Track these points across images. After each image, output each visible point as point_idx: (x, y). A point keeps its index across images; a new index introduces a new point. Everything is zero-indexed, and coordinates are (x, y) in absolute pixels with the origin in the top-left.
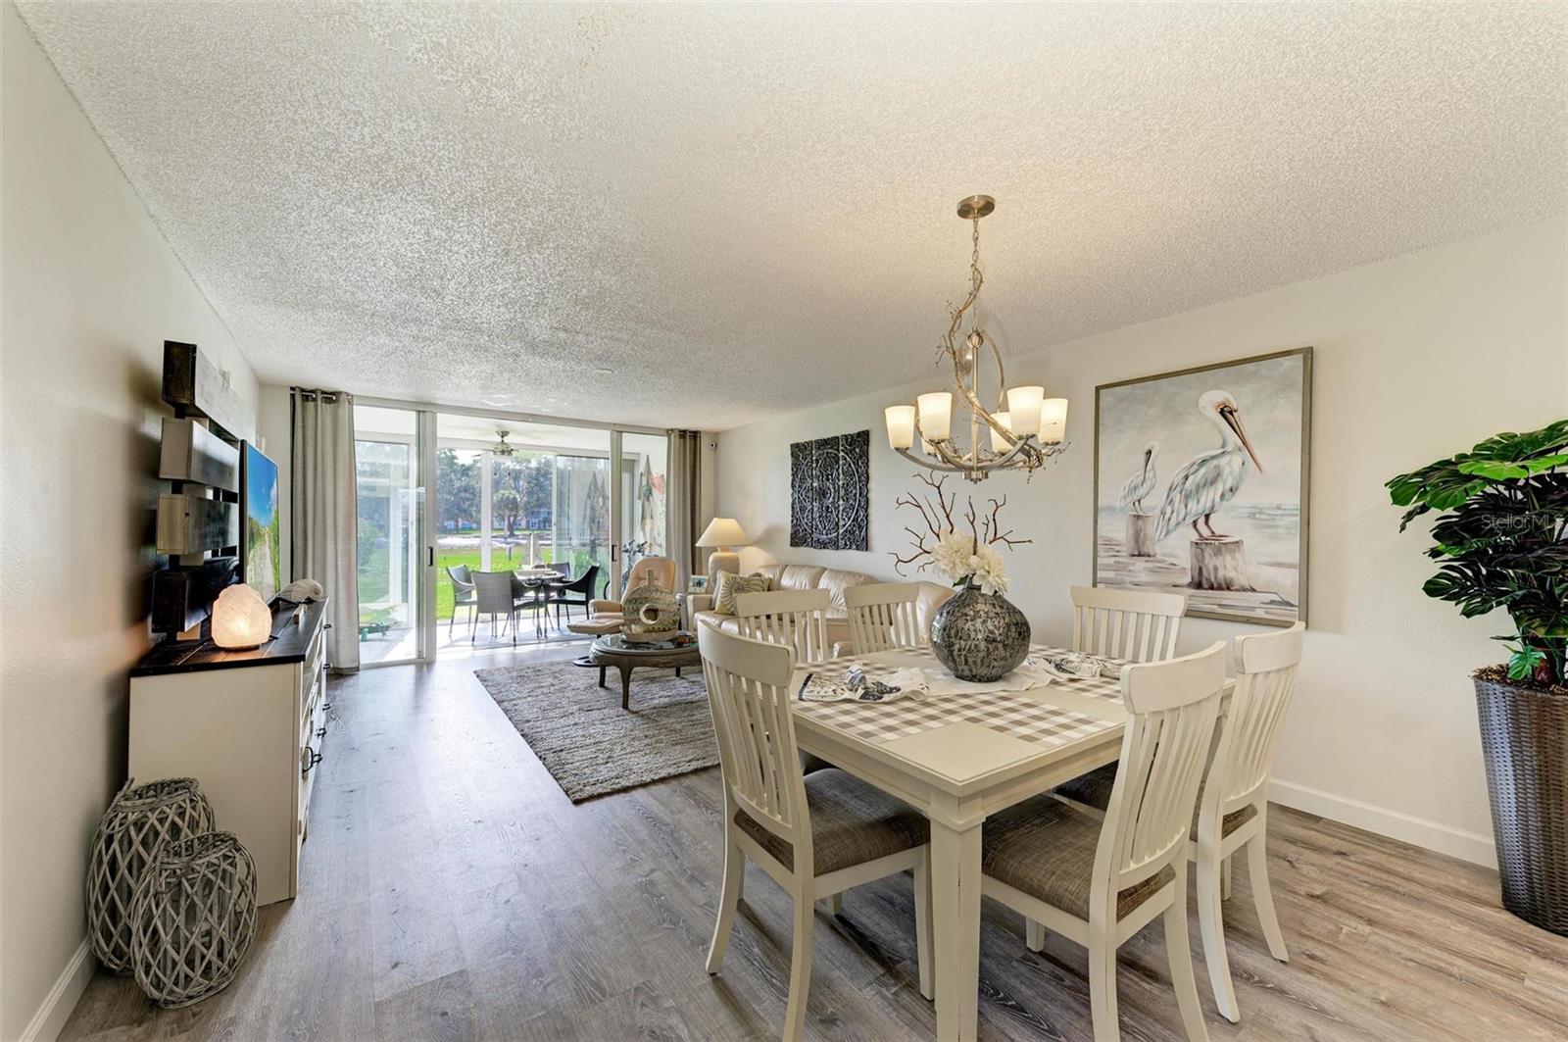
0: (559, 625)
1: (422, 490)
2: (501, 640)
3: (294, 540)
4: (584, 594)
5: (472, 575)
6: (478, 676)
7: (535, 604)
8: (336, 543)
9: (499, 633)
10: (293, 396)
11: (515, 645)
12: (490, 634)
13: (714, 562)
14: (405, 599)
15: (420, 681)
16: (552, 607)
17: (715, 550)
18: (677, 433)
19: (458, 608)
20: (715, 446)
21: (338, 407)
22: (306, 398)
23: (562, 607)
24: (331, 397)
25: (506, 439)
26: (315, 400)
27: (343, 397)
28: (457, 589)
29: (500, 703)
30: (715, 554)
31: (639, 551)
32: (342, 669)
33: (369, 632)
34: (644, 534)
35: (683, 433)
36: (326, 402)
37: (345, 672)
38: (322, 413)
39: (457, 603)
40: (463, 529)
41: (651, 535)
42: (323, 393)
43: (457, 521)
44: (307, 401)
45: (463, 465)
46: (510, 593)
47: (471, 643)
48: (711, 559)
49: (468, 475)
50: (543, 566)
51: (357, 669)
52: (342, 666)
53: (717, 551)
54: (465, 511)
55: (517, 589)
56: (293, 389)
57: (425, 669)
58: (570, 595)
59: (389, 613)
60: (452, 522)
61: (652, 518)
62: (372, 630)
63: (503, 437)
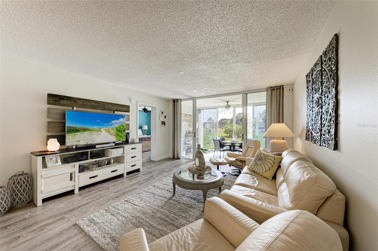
20: (292, 90)
27: (179, 100)
35: (272, 89)
62: (205, 150)
63: (228, 103)
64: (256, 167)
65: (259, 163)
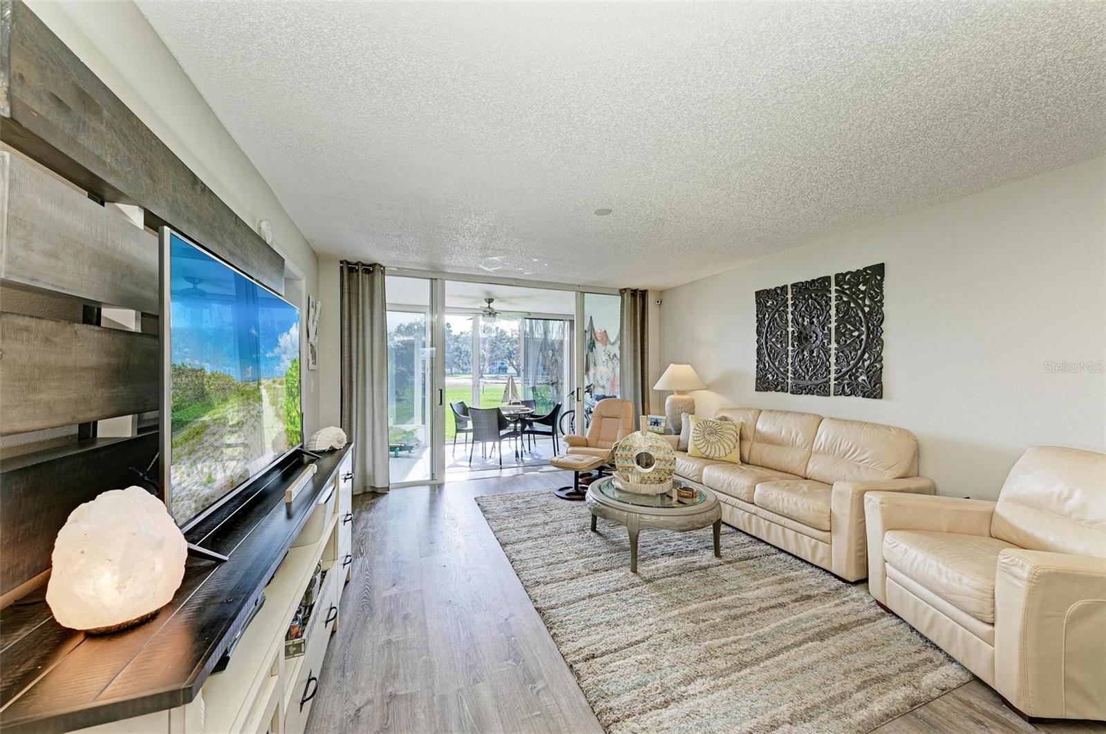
0: (530, 450)
1: (434, 349)
2: (489, 461)
3: (343, 383)
4: (551, 427)
5: (469, 411)
6: (479, 505)
7: (515, 434)
8: (373, 386)
9: (488, 455)
10: (341, 268)
11: (501, 468)
12: (481, 455)
13: (670, 405)
14: (424, 423)
15: (433, 502)
16: (525, 436)
17: (672, 393)
18: (629, 292)
19: (458, 434)
20: (660, 302)
21: (374, 276)
22: (351, 270)
23: (531, 435)
24: (371, 269)
25: (491, 305)
26: (357, 271)
27: (377, 267)
28: (458, 421)
29: (503, 545)
30: (671, 396)
31: (588, 391)
32: (377, 488)
33: (400, 450)
34: (589, 378)
35: (634, 293)
36: (366, 273)
37: (379, 491)
38: (362, 281)
39: (458, 431)
40: (455, 373)
41: (594, 378)
42: (363, 265)
43: (452, 369)
44: (353, 272)
45: (455, 336)
46: (497, 425)
47: (468, 464)
48: (667, 402)
49: (457, 341)
50: (518, 404)
51: (388, 489)
52: (378, 486)
53: (673, 394)
54: (455, 363)
55: (502, 423)
56: (341, 262)
57: (437, 491)
58: (538, 427)
59: (413, 434)
60: (449, 370)
61: (595, 365)
62: (401, 449)
63: (489, 303)
64: (711, 448)
65: (712, 439)
